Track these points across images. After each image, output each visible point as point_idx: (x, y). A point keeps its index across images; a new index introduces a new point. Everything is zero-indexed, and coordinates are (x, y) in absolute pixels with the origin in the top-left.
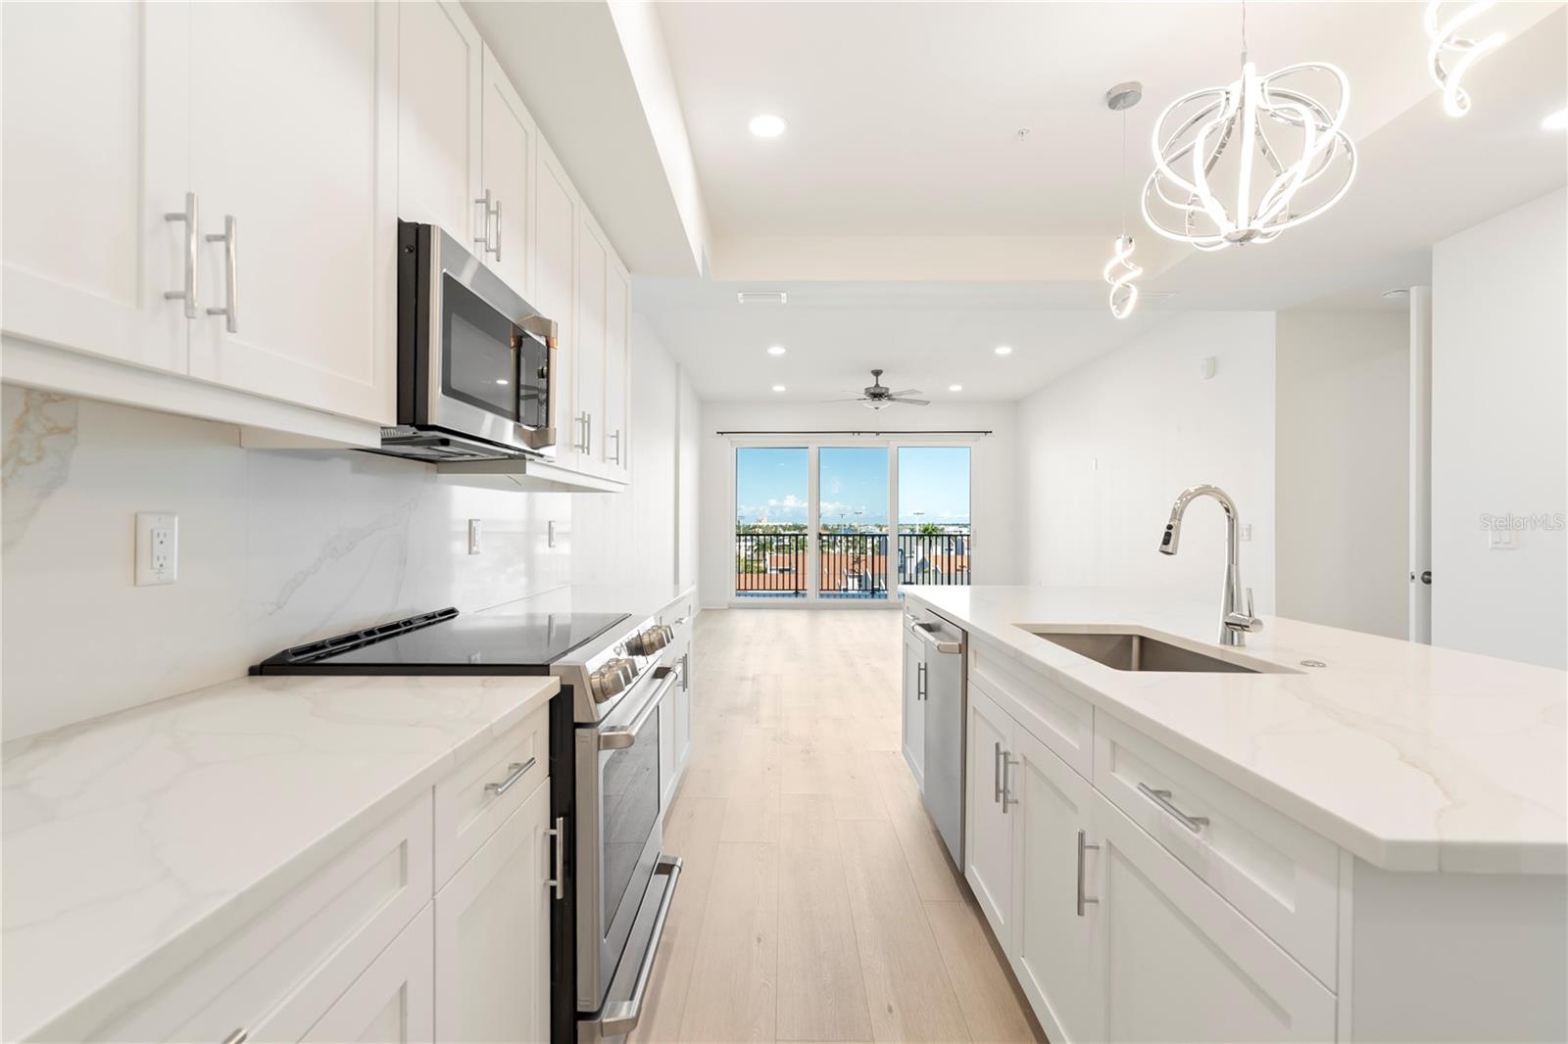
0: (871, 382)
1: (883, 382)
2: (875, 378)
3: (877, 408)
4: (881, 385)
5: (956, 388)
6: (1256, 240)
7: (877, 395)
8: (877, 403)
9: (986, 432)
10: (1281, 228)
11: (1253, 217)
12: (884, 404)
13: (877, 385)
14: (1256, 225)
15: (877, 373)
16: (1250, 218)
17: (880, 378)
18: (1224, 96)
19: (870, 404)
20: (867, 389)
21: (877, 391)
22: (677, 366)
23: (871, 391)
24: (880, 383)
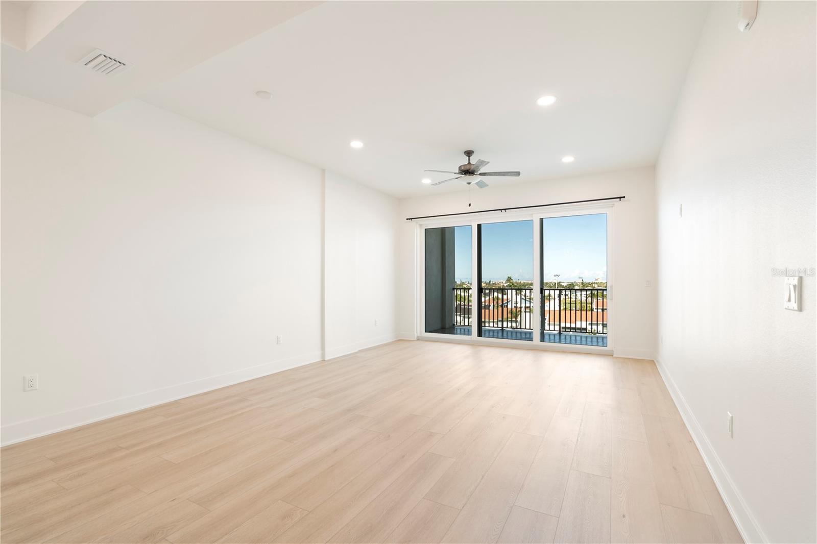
0: (464, 161)
1: (474, 160)
2: (467, 157)
3: (469, 183)
4: (472, 163)
5: (568, 159)
7: (467, 171)
8: (468, 178)
9: (620, 198)
12: (475, 179)
13: (469, 163)
15: (469, 153)
17: (471, 157)
20: (460, 167)
21: (468, 168)
22: (323, 171)
23: (463, 168)
24: (471, 162)
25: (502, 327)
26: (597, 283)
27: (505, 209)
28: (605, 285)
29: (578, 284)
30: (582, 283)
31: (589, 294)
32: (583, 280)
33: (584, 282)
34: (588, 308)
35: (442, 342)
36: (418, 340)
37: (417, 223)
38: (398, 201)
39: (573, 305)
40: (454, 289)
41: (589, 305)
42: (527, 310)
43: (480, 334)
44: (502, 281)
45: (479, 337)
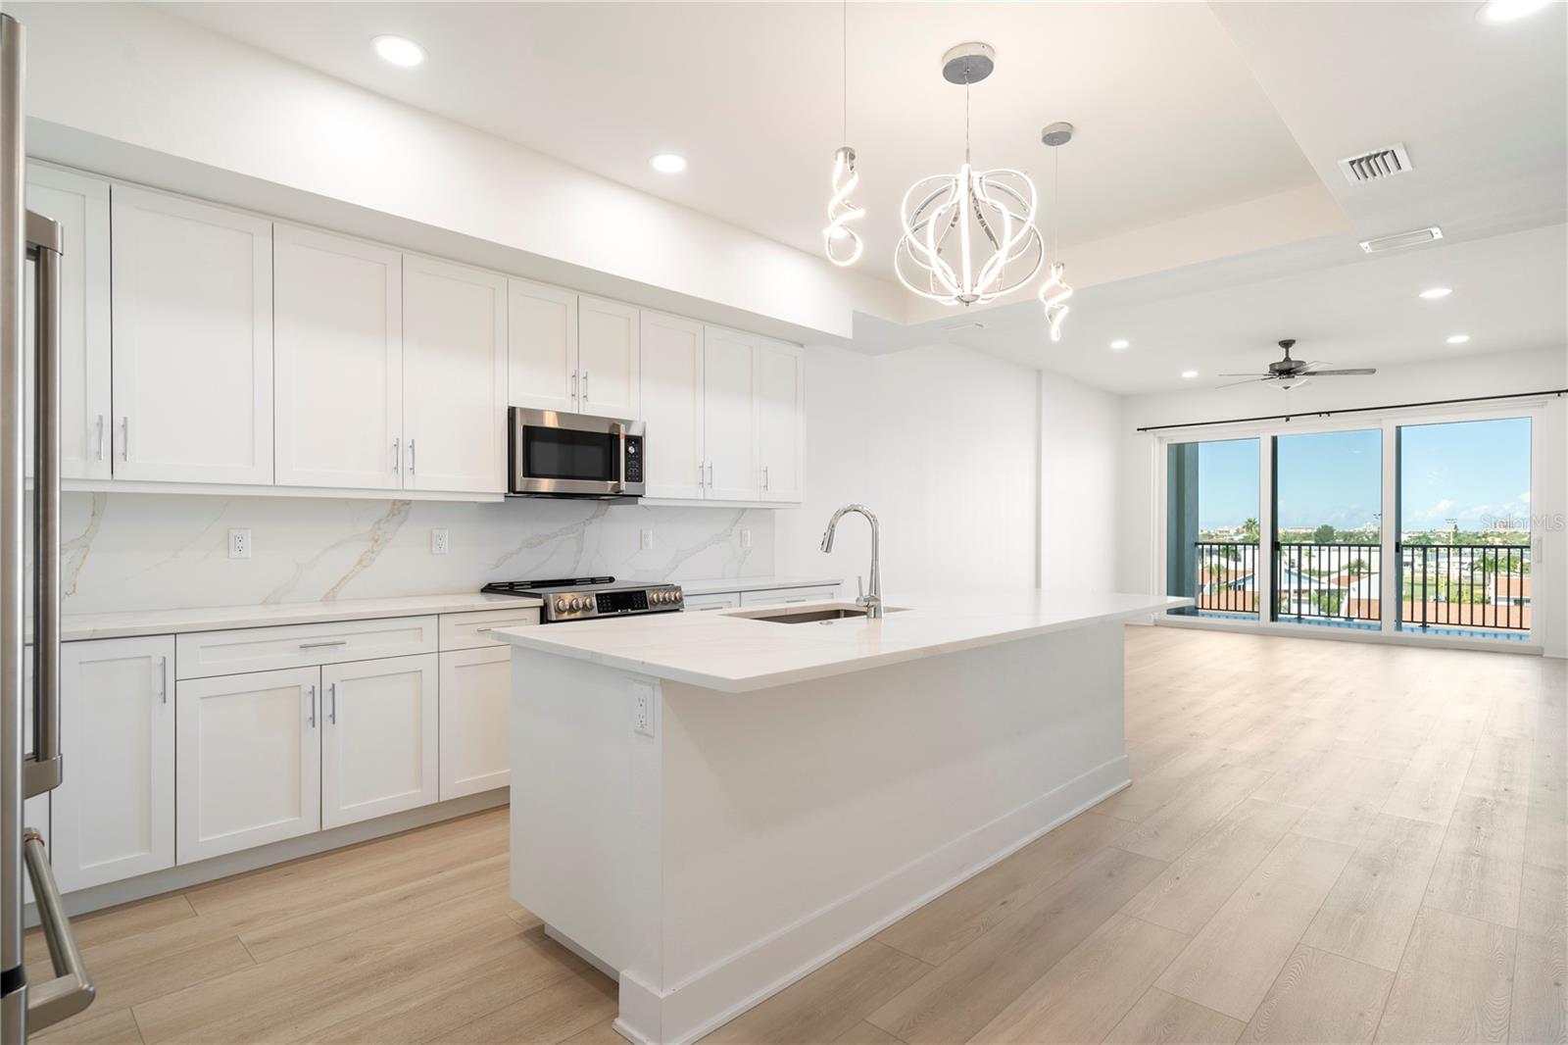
0: (1279, 355)
1: (1295, 354)
2: (1284, 350)
3: (1286, 388)
4: (1292, 359)
5: (1458, 339)
6: (979, 301)
7: (1286, 371)
8: (1287, 381)
10: (996, 295)
11: (974, 285)
12: (1298, 381)
13: (1287, 359)
14: (976, 291)
15: (1287, 344)
16: (972, 285)
17: (1290, 349)
18: (954, 182)
19: (1279, 383)
20: (1272, 366)
21: (1286, 366)
22: (1039, 372)
23: (1277, 367)
24: (1290, 356)
25: (1299, 614)
26: (1499, 535)
27: (1328, 413)
28: (1526, 539)
29: (1443, 535)
30: (1456, 535)
31: (1477, 562)
32: (1456, 527)
33: (1460, 531)
34: (1475, 599)
35: (1201, 629)
36: (1156, 625)
37: (1155, 435)
38: (1122, 400)
39: (1431, 590)
40: (1197, 544)
41: (1478, 591)
42: (1303, 598)
43: (1274, 617)
44: (1226, 528)
45: (1274, 623)
